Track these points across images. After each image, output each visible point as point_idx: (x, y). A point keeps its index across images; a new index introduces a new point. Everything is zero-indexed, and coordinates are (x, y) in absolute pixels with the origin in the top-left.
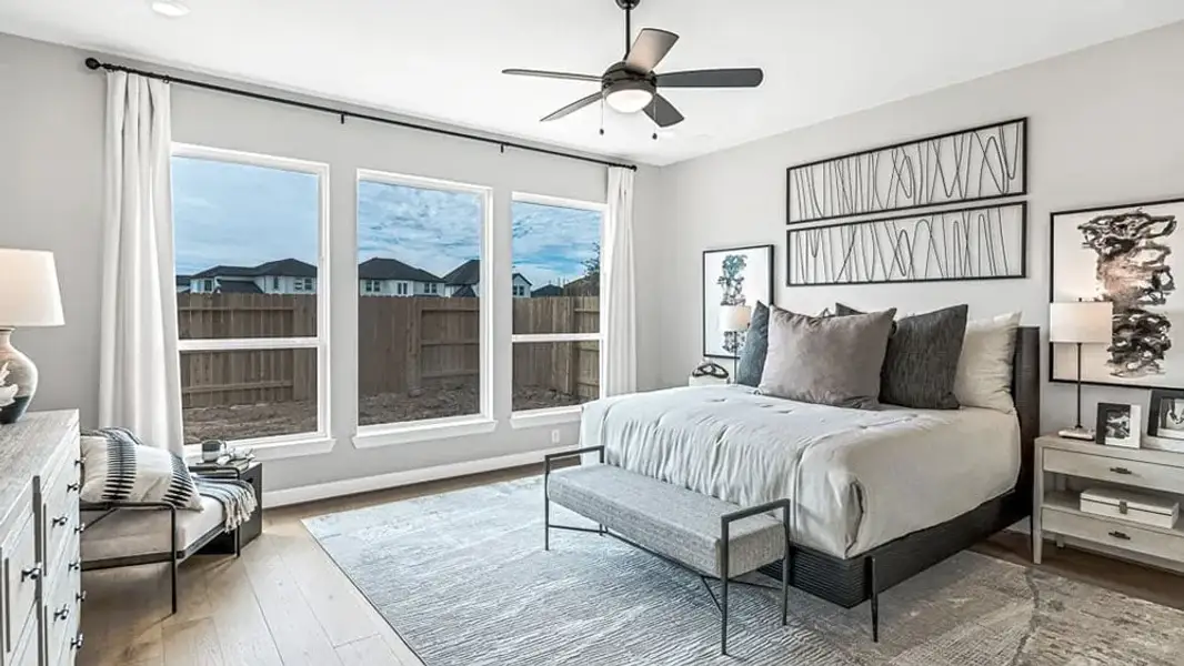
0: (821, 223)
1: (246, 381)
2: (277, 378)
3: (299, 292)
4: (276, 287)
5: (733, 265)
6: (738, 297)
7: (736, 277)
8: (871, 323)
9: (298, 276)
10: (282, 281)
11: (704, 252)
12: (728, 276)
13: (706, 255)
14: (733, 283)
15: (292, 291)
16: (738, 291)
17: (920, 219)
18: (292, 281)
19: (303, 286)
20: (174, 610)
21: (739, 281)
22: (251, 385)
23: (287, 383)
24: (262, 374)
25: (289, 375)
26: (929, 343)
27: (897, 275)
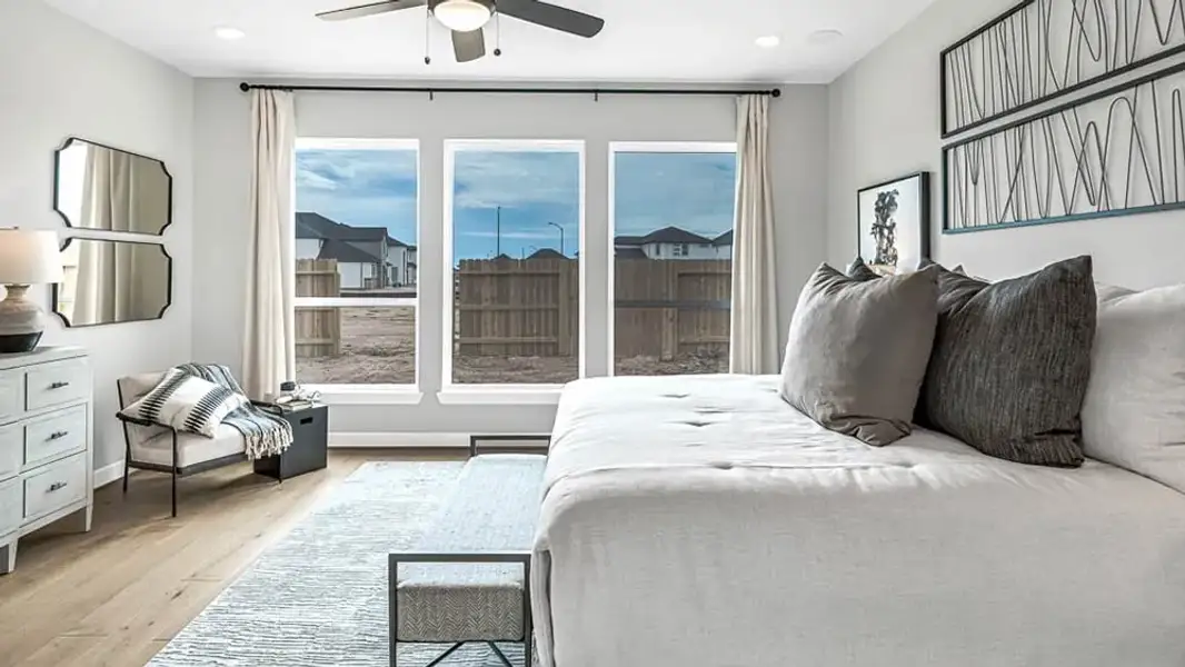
0: (983, 129)
1: (523, 336)
2: (546, 335)
3: (677, 258)
4: (658, 252)
5: (885, 206)
6: (890, 252)
7: (888, 224)
8: (890, 292)
9: (675, 243)
10: (663, 247)
11: (860, 191)
12: (881, 222)
13: (861, 194)
14: (886, 232)
15: (671, 257)
16: (890, 242)
17: (1116, 96)
18: (671, 247)
19: (680, 252)
20: (174, 515)
21: (890, 229)
22: (528, 339)
23: (554, 340)
24: (535, 331)
25: (556, 333)
26: (1004, 331)
27: (1084, 206)
